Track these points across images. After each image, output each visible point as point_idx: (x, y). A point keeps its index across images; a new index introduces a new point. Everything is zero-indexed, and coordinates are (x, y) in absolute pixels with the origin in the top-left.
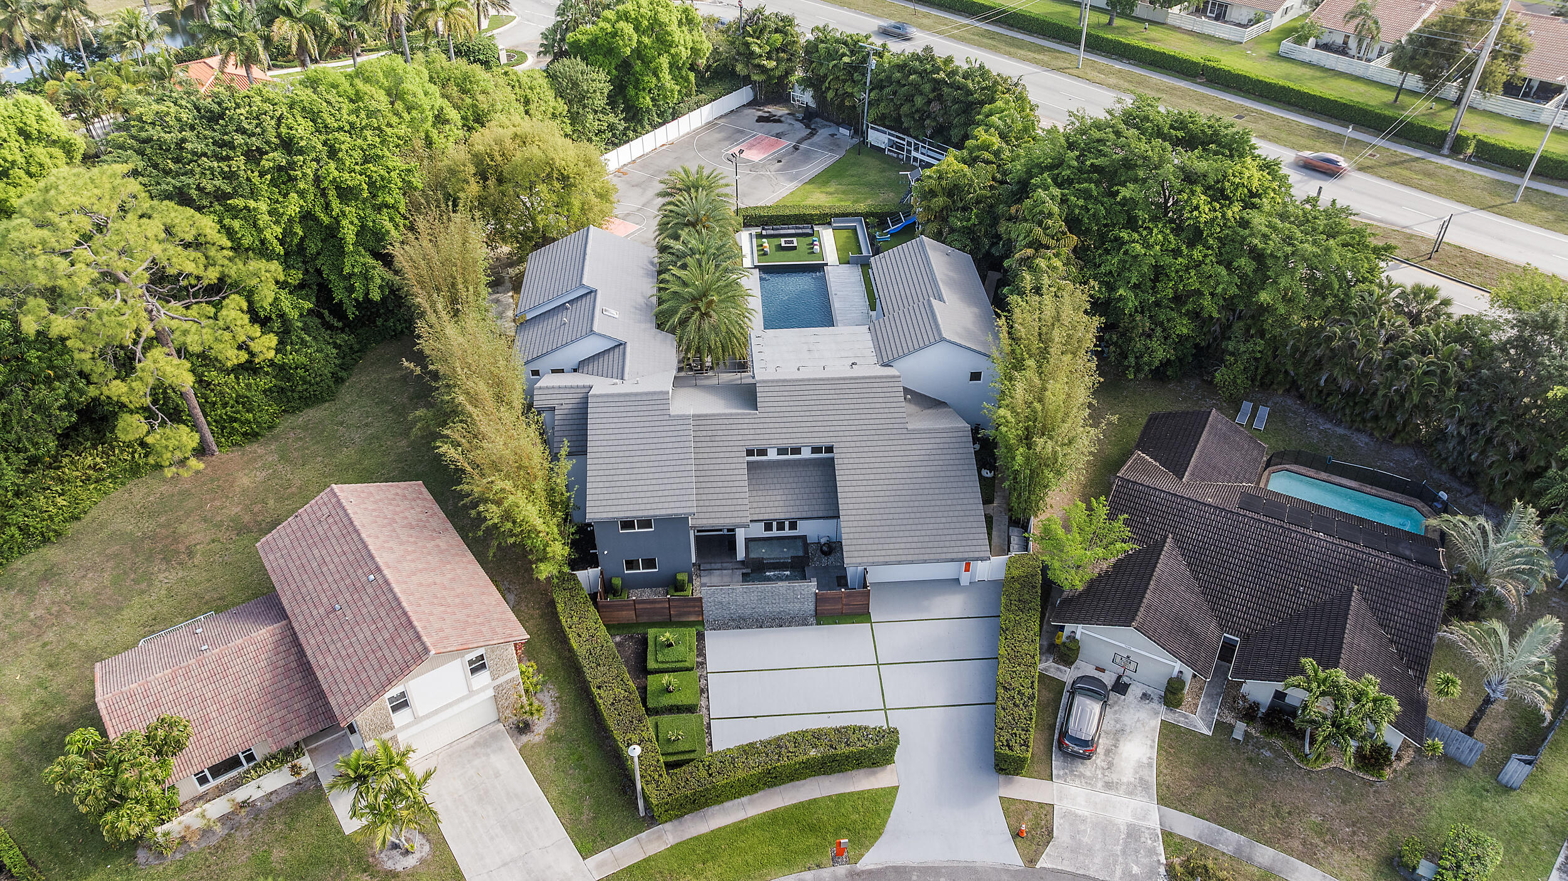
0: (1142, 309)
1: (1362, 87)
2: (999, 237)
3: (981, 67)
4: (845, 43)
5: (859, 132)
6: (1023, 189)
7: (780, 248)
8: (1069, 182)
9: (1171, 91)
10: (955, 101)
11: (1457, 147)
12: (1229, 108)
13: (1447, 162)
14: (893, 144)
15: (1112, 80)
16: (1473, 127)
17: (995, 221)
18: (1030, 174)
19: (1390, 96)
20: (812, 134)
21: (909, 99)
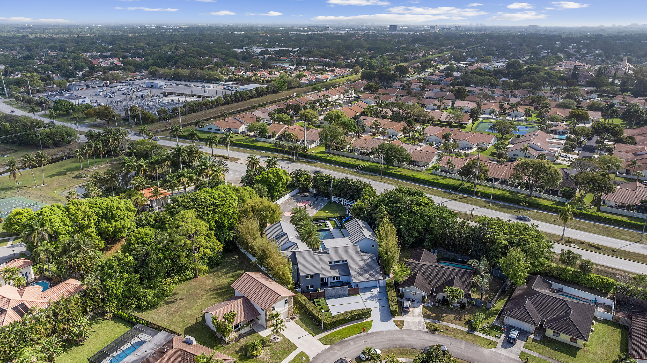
0: (406, 230)
1: (454, 181)
2: (372, 218)
3: (360, 181)
4: (325, 177)
5: (329, 198)
6: (377, 206)
7: (318, 226)
8: (386, 204)
9: (406, 184)
10: (355, 189)
11: (476, 194)
12: (421, 187)
13: (475, 197)
14: (339, 200)
15: (391, 182)
16: (480, 189)
17: (371, 215)
18: (378, 203)
19: (460, 182)
20: (317, 200)
21: (343, 189)
